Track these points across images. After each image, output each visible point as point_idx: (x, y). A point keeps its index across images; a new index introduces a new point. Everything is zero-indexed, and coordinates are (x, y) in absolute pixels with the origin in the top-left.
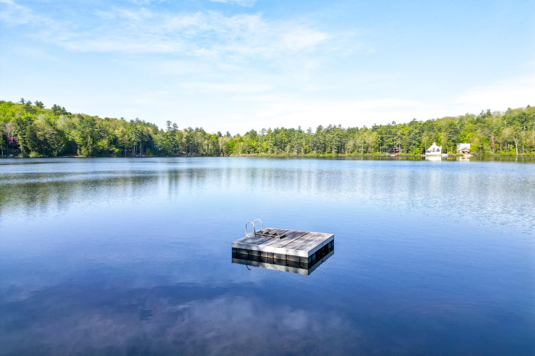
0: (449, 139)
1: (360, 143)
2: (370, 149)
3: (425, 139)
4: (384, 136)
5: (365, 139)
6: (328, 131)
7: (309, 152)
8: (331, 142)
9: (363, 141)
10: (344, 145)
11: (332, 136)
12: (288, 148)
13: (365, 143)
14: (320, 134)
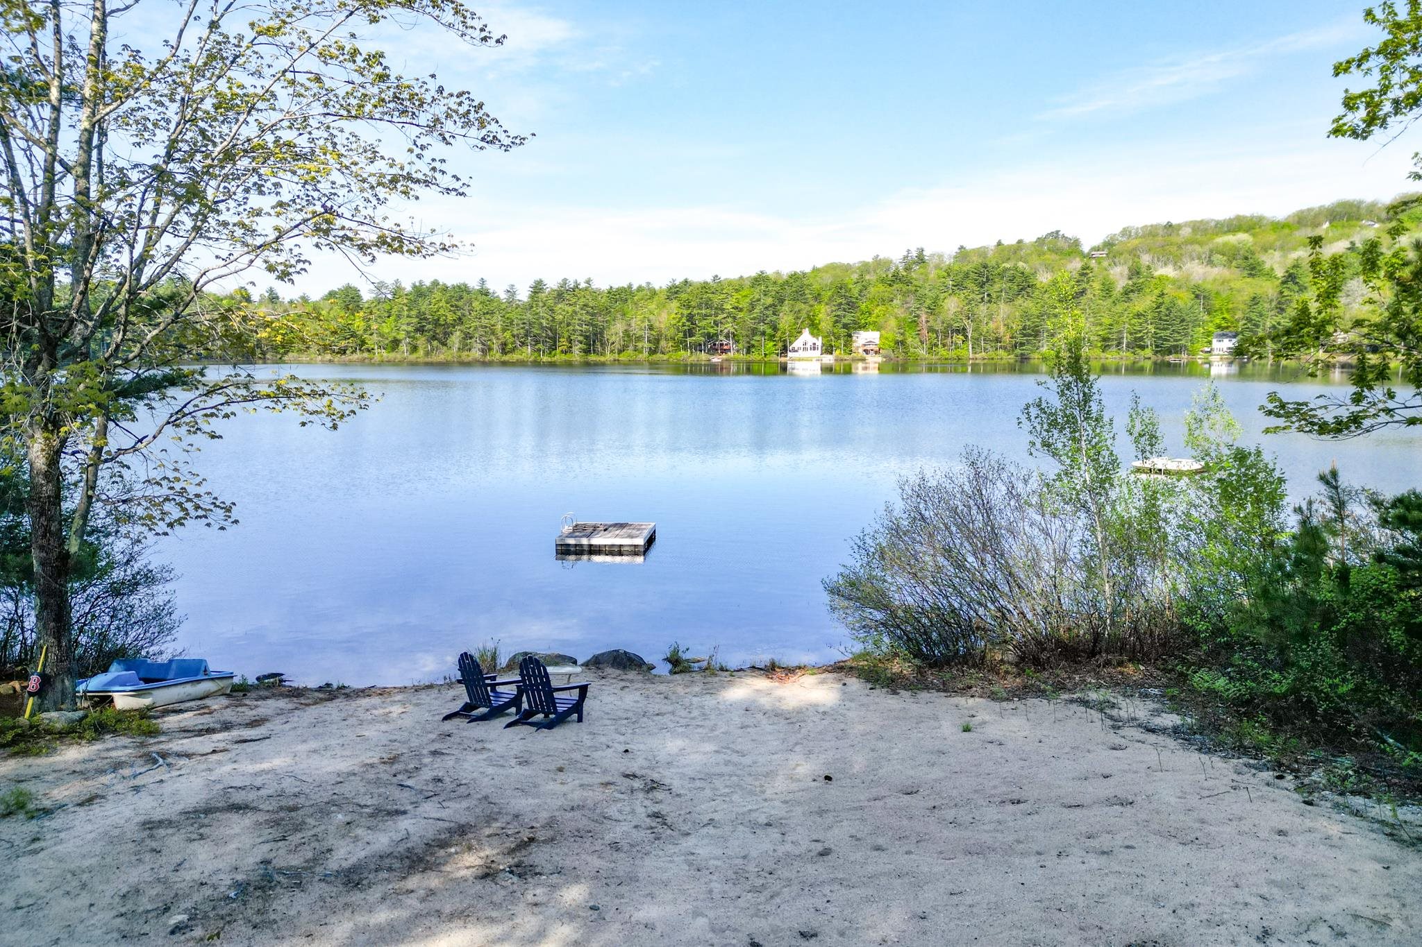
0: (836, 322)
1: (641, 329)
2: (663, 343)
3: (785, 320)
4: (695, 311)
5: (651, 317)
6: (560, 295)
7: (513, 350)
8: (568, 325)
9: (647, 323)
10: (602, 333)
11: (570, 309)
12: (455, 339)
13: (651, 328)
14: (541, 304)
